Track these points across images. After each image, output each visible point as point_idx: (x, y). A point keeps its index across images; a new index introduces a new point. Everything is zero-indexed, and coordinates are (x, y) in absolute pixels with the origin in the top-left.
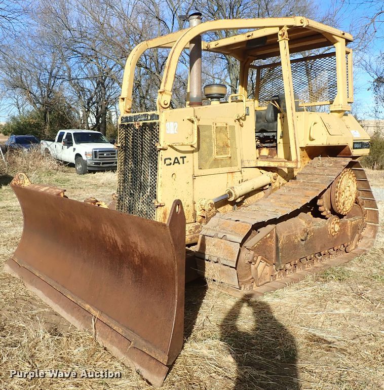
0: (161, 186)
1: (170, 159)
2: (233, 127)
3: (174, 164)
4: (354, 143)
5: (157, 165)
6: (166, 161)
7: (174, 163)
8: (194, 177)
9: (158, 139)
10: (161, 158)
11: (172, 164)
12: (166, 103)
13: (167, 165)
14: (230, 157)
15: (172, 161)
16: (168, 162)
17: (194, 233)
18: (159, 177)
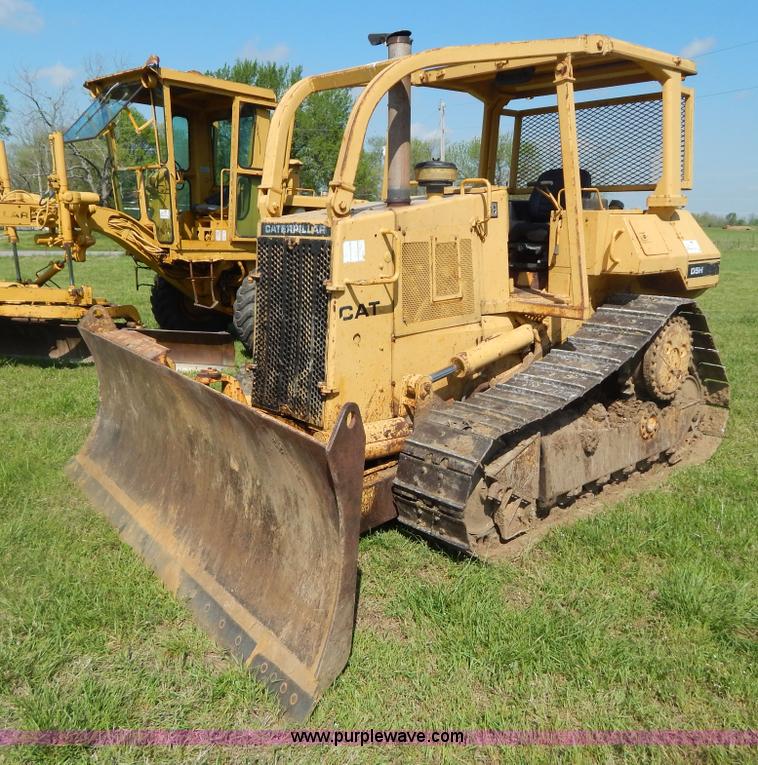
0: (334, 357)
1: (351, 308)
2: (467, 243)
3: (357, 317)
4: (690, 267)
5: (326, 319)
6: (344, 312)
7: (358, 314)
8: (394, 339)
9: (328, 271)
10: (335, 307)
11: (354, 316)
12: (343, 207)
13: (345, 319)
14: (461, 298)
15: (354, 311)
16: (346, 313)
17: (394, 437)
18: (331, 341)
